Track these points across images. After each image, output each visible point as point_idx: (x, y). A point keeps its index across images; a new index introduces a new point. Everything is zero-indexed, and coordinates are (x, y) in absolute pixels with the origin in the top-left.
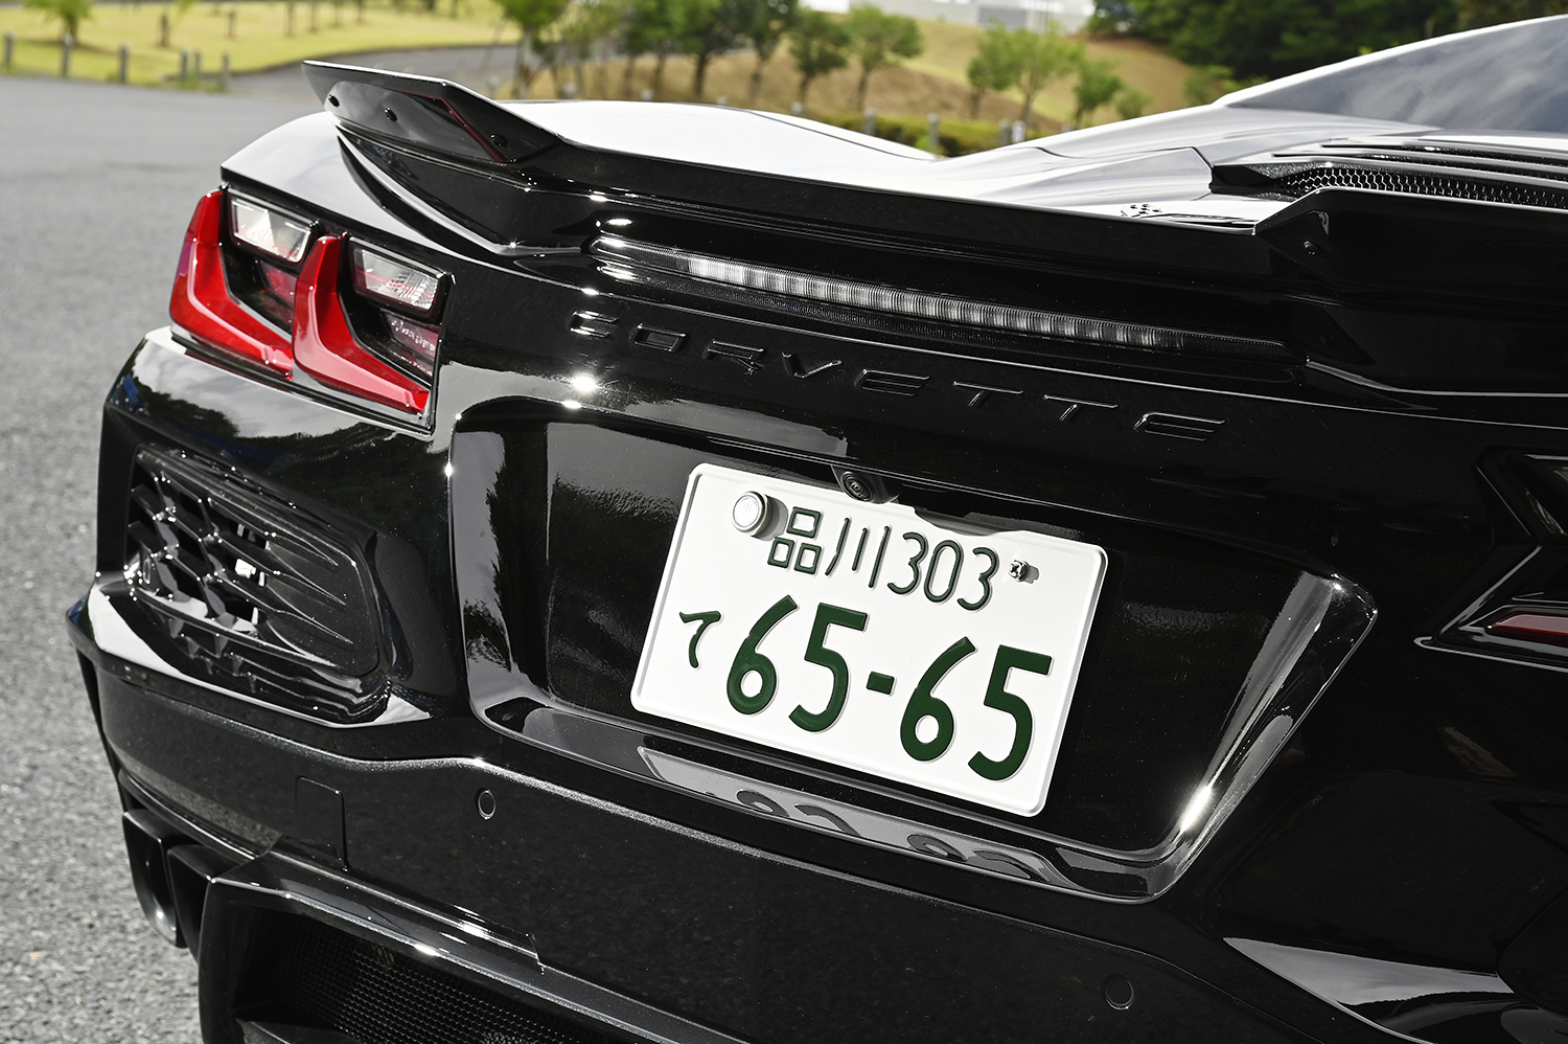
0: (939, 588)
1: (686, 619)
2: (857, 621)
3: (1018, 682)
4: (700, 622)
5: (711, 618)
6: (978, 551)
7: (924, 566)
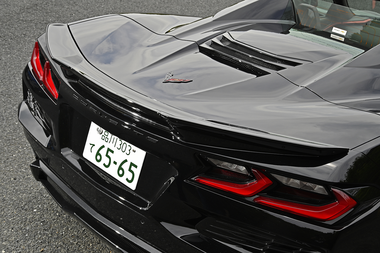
0: (123, 150)
1: (91, 144)
2: (112, 152)
3: (133, 168)
4: (92, 145)
5: (94, 145)
6: (129, 146)
7: (122, 145)
